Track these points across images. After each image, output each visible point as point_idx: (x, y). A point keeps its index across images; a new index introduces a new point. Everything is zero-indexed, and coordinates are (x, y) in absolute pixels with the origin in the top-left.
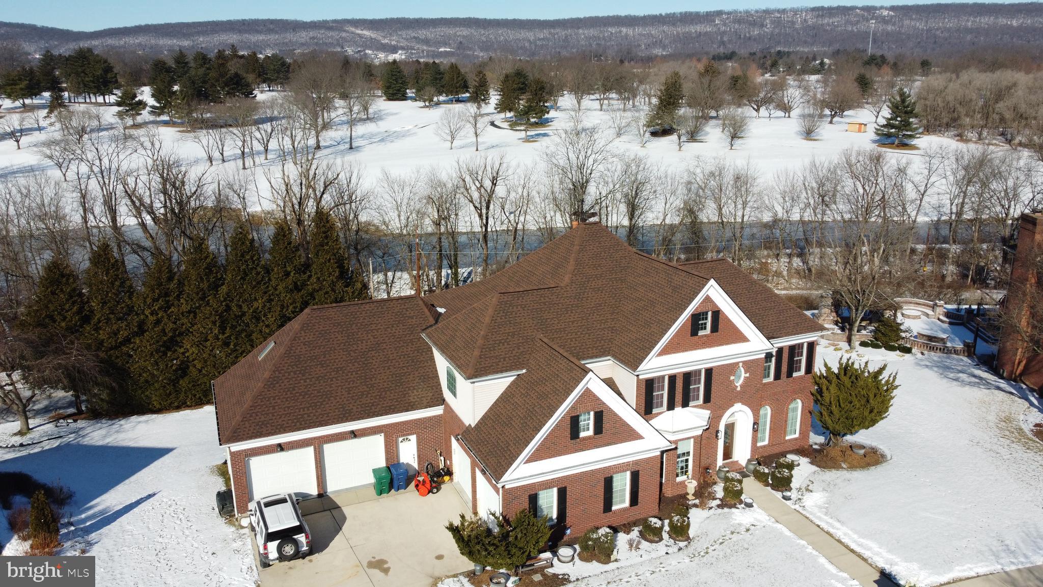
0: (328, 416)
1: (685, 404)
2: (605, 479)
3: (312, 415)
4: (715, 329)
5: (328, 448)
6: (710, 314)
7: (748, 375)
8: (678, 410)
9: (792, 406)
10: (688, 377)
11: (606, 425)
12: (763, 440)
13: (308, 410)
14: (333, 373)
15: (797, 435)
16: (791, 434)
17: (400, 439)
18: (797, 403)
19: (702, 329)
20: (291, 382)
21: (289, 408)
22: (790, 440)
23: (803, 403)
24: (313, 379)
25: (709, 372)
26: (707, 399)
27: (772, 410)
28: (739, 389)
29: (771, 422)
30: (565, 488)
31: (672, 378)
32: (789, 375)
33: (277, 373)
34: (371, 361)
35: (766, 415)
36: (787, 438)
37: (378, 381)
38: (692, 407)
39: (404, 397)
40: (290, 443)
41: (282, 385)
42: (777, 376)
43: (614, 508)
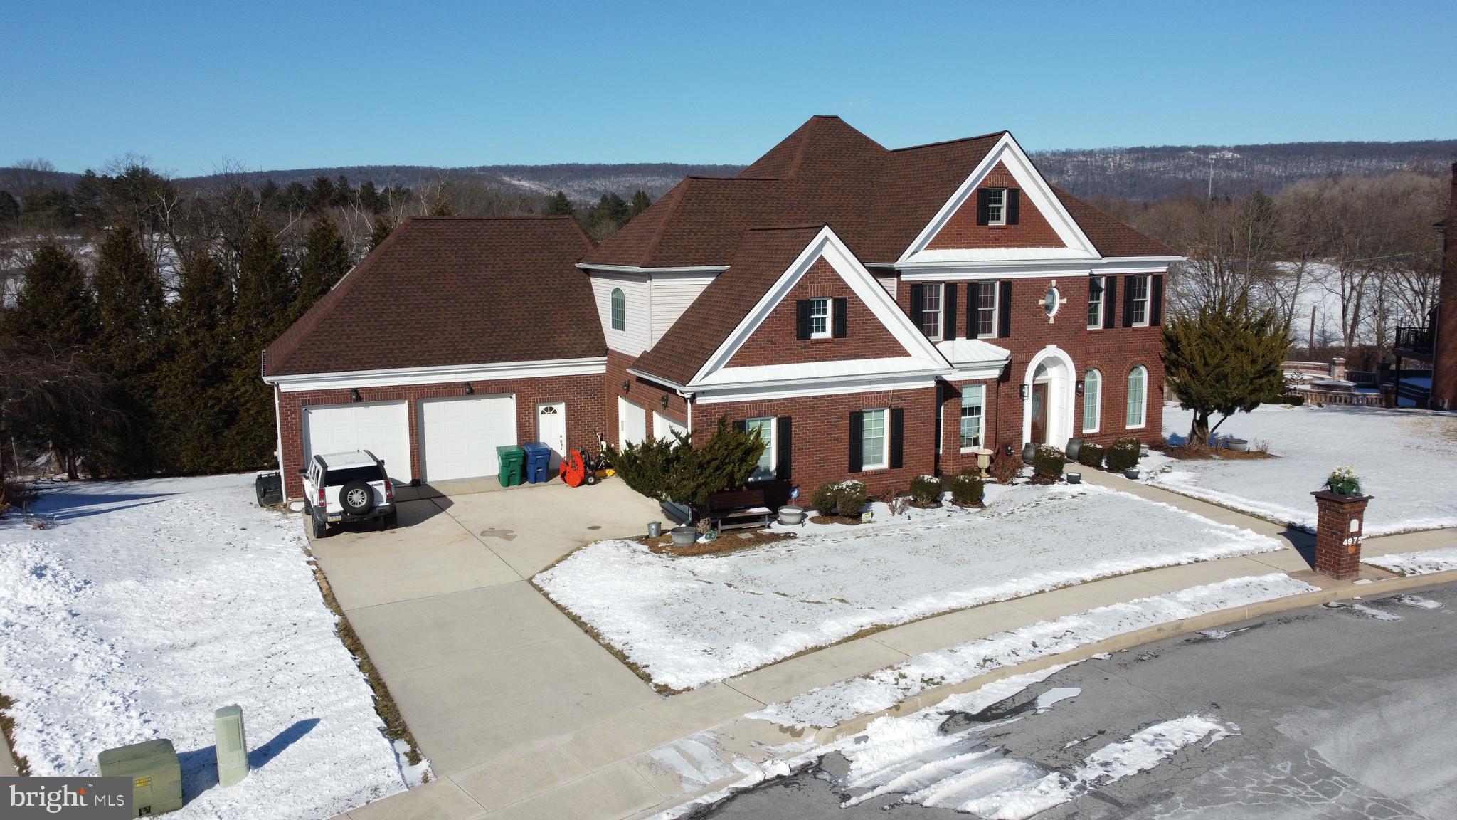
0: (431, 355)
1: (971, 335)
2: (851, 413)
3: (406, 351)
4: (1013, 219)
5: (431, 410)
6: (1005, 193)
7: (1064, 301)
8: (961, 341)
9: (1132, 376)
10: (974, 288)
11: (852, 324)
12: (1093, 426)
13: (401, 344)
14: (440, 301)
15: (1143, 425)
16: (1133, 423)
17: (541, 408)
18: (1140, 373)
19: (993, 219)
20: (377, 306)
21: (371, 339)
22: (1132, 431)
23: (1148, 371)
24: (411, 307)
25: (1006, 285)
26: (1004, 332)
27: (1103, 377)
28: (1052, 321)
29: (1103, 395)
30: (790, 418)
31: (951, 287)
32: (1127, 324)
33: (356, 293)
34: (499, 291)
35: (1094, 384)
36: (1128, 427)
37: (507, 317)
38: (982, 340)
39: (548, 341)
40: (371, 389)
41: (364, 309)
42: (1109, 323)
43: (865, 468)
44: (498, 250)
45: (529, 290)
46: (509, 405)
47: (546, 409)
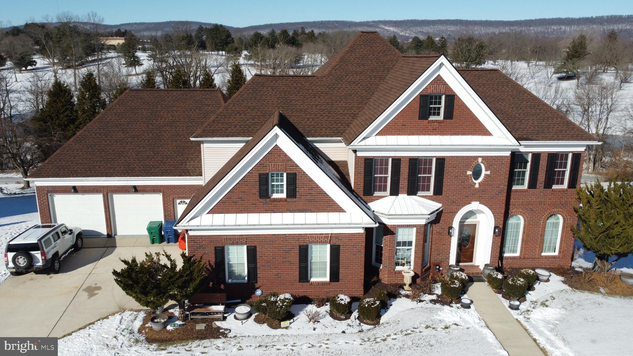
0: (114, 170)
1: (412, 191)
2: (300, 246)
3: (102, 167)
4: (449, 115)
5: (118, 198)
6: (443, 97)
7: (488, 173)
8: (403, 197)
9: (551, 220)
10: (414, 163)
11: (300, 190)
12: (514, 251)
13: (101, 163)
14: (129, 139)
15: (556, 253)
16: (549, 250)
17: (178, 201)
18: (558, 219)
19: (434, 114)
20: (95, 141)
21: (86, 159)
22: (546, 257)
23: (564, 219)
24: (113, 141)
25: (441, 161)
26: (438, 191)
27: (525, 221)
28: (477, 186)
29: (524, 232)
30: (255, 247)
31: (397, 161)
32: (548, 184)
33: (87, 132)
34: (164, 134)
35: (518, 225)
36: (543, 254)
37: (164, 149)
38: (420, 196)
39: (182, 165)
40: (83, 187)
41: (88, 141)
42: (533, 184)
43: (313, 280)
44: (171, 109)
45: (181, 133)
46: (158, 198)
47: (181, 202)
